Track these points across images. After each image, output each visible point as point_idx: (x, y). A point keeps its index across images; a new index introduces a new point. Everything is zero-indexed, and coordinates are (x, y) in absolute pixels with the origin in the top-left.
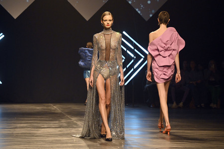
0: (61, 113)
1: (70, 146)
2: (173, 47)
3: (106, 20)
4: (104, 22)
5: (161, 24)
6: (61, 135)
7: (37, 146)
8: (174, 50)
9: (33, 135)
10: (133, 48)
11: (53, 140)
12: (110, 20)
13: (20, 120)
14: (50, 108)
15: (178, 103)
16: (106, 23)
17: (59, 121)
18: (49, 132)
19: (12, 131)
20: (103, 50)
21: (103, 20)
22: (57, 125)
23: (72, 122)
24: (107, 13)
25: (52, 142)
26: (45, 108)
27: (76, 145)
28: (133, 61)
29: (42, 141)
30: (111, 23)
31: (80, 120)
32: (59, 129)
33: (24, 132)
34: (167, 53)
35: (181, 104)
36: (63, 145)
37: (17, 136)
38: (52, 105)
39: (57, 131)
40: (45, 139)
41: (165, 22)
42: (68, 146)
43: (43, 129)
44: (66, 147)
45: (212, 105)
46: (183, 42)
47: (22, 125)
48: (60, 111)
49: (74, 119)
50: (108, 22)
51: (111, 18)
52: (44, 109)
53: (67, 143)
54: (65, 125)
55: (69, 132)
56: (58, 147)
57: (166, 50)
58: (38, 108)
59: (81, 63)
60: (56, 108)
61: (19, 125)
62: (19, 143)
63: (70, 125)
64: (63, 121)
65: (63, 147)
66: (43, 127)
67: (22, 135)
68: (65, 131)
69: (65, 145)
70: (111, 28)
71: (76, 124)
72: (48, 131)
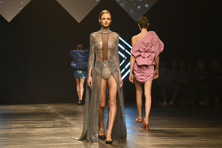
0: (55, 113)
1: (65, 145)
2: (152, 49)
3: (104, 19)
4: (102, 20)
5: (142, 28)
6: (55, 135)
7: (33, 146)
8: (153, 52)
9: (28, 135)
10: (124, 49)
11: (48, 139)
12: (108, 19)
13: (15, 120)
14: (44, 108)
15: (168, 102)
16: (104, 22)
17: (54, 121)
18: (44, 132)
19: (8, 131)
20: (100, 50)
21: (101, 18)
22: (51, 125)
23: (66, 121)
24: (105, 11)
25: (46, 142)
26: (40, 108)
27: (70, 144)
28: (124, 61)
29: (37, 140)
30: (109, 21)
31: (74, 120)
32: (54, 129)
33: (19, 132)
34: (147, 55)
35: (171, 103)
36: (58, 144)
37: (13, 136)
38: (46, 105)
39: (51, 130)
40: (40, 139)
41: (145, 27)
42: (62, 145)
43: (38, 129)
44: (60, 146)
45: (201, 103)
46: (163, 44)
47: (17, 125)
48: (54, 111)
49: (67, 119)
50: (106, 20)
51: (110, 17)
52: (38, 109)
53: (61, 142)
54: (59, 124)
55: (63, 131)
56: (53, 146)
57: (146, 52)
58: (32, 108)
59: (74, 65)
60: (49, 108)
61: (14, 126)
62: (14, 142)
63: (64, 125)
64: (57, 121)
65: (58, 146)
66: (37, 126)
67: (18, 135)
68: (59, 130)
69: (60, 144)
70: (109, 28)
71: (69, 124)
72: (42, 130)
